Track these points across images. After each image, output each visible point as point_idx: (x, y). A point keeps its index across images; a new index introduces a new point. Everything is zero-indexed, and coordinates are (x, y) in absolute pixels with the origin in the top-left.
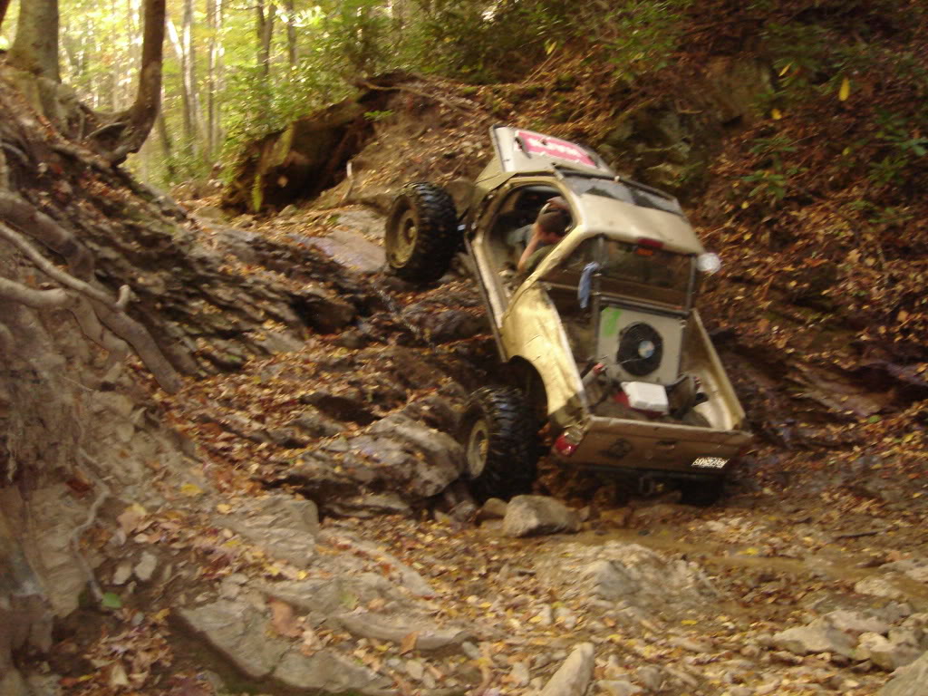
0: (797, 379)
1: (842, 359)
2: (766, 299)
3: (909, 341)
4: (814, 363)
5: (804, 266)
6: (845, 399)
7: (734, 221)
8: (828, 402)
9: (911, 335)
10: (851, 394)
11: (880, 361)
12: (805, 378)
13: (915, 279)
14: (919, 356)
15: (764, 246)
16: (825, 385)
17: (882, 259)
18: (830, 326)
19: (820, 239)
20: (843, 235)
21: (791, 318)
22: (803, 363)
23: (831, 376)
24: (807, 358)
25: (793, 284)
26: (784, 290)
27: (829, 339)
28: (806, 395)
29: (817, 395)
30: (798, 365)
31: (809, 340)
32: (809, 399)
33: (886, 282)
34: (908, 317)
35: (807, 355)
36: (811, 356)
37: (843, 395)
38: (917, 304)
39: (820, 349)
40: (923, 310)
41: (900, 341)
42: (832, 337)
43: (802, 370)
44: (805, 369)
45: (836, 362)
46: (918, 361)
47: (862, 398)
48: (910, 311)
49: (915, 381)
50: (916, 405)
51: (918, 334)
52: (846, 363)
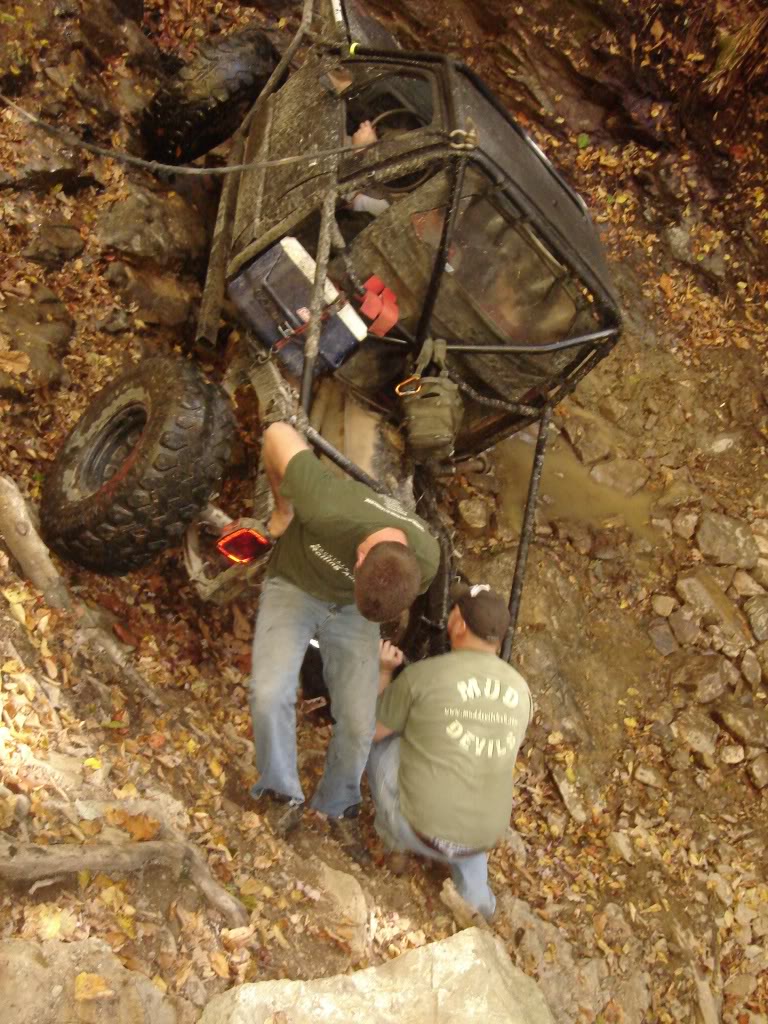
0: (516, 51)
1: (574, 50)
3: (656, 71)
4: (540, 38)
6: (559, 98)
8: (541, 96)
9: (660, 66)
10: (566, 95)
11: (617, 82)
12: (522, 51)
14: (658, 95)
16: (543, 72)
22: (529, 32)
23: (554, 63)
24: (535, 30)
27: (567, 15)
28: (519, 78)
29: (532, 81)
30: (522, 33)
31: (545, 5)
32: (522, 83)
34: (663, 36)
35: (537, 25)
36: (540, 28)
37: (558, 93)
38: (676, 19)
39: (553, 24)
40: (680, 32)
41: (645, 67)
42: (571, 13)
43: (524, 41)
44: (528, 42)
45: (568, 53)
46: (654, 99)
47: (576, 104)
48: (667, 26)
49: (646, 125)
50: (632, 147)
51: (667, 68)
52: (578, 59)
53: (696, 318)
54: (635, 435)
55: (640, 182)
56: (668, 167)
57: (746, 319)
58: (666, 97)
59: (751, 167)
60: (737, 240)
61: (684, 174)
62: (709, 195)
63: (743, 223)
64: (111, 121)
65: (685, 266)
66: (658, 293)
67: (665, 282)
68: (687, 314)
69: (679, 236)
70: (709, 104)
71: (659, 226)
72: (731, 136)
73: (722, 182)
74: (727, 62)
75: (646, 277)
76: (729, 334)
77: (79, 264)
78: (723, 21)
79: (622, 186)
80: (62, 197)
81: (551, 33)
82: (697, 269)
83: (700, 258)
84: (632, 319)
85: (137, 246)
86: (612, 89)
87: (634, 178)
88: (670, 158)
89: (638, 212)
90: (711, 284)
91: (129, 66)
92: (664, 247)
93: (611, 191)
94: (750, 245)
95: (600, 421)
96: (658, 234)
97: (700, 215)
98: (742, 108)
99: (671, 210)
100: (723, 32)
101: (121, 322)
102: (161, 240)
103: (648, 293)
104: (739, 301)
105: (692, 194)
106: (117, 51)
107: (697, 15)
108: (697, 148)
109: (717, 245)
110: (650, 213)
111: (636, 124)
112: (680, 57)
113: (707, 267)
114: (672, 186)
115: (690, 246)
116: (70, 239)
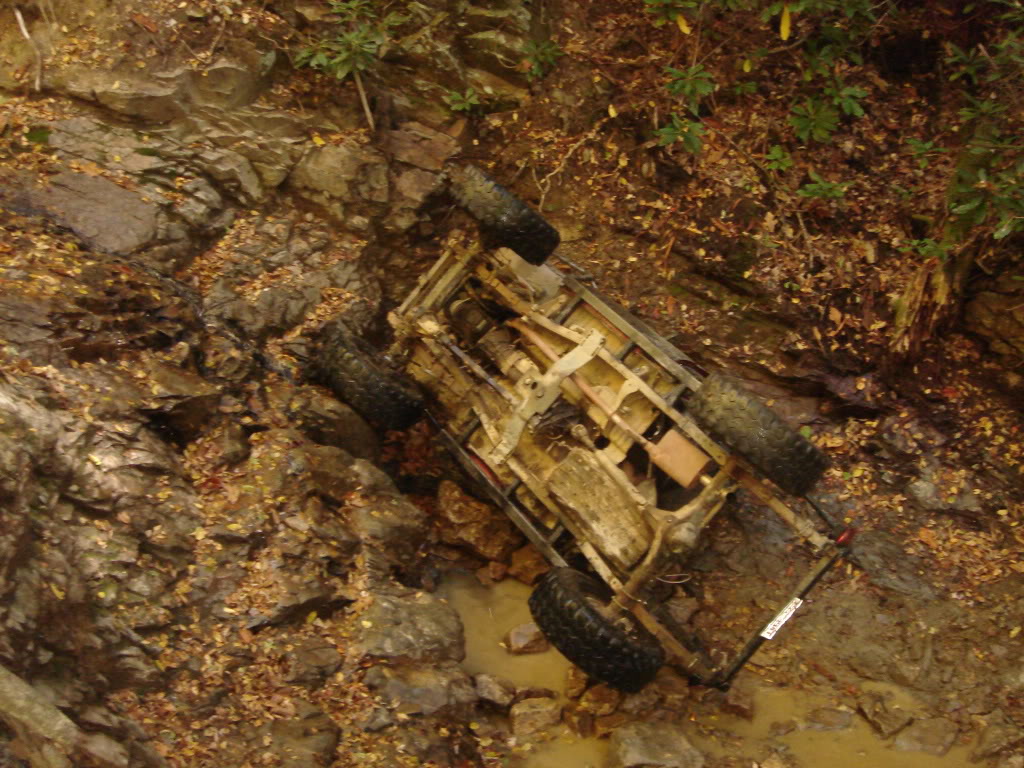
1: (768, 357)
2: (669, 267)
3: (846, 350)
4: (734, 359)
5: (713, 229)
6: (771, 403)
7: (598, 132)
9: (849, 345)
10: (776, 398)
11: (816, 372)
13: (844, 267)
14: (858, 369)
15: (649, 180)
16: (748, 386)
17: (804, 231)
18: (754, 316)
19: (728, 192)
20: (755, 191)
21: (703, 297)
22: (722, 357)
23: (755, 375)
24: (727, 353)
25: (702, 252)
26: (690, 258)
27: (750, 331)
30: (717, 359)
31: (728, 330)
33: (811, 266)
34: (842, 319)
35: (727, 348)
36: (731, 350)
37: (769, 399)
38: (849, 301)
39: (741, 343)
40: (856, 310)
41: (837, 350)
42: (753, 328)
43: (720, 366)
44: (725, 365)
45: (763, 362)
46: (857, 375)
47: (789, 403)
48: (842, 309)
49: (856, 400)
50: (853, 423)
51: (856, 344)
52: (774, 365)
53: (966, 559)
54: (934, 692)
55: (870, 451)
56: (889, 430)
57: (1018, 543)
58: (866, 369)
59: (968, 402)
60: (981, 472)
61: (906, 430)
62: (939, 440)
63: (980, 456)
64: (353, 547)
65: (939, 513)
66: (921, 547)
67: (924, 534)
68: (956, 558)
69: (923, 488)
70: (905, 362)
71: (900, 485)
72: (938, 380)
73: (947, 425)
74: (903, 321)
75: (904, 535)
76: (1005, 563)
77: (340, 677)
78: (891, 288)
79: (855, 460)
80: (319, 623)
81: (742, 350)
82: (952, 512)
83: (951, 501)
84: (902, 579)
85: (389, 647)
86: (813, 379)
87: (863, 449)
88: (889, 420)
89: (877, 479)
90: (970, 522)
91: (364, 497)
92: (913, 503)
93: (845, 468)
94: (996, 473)
95: (895, 689)
96: (902, 492)
97: (937, 462)
98: (937, 354)
99: (906, 466)
100: (894, 296)
101: (383, 719)
102: (410, 637)
103: (911, 551)
104: (1005, 528)
105: (922, 445)
106: (352, 488)
107: (866, 291)
108: (910, 403)
109: (963, 484)
110: (888, 476)
111: (848, 401)
112: (864, 330)
113: (961, 508)
114: (899, 445)
115: (938, 492)
116: (329, 657)
